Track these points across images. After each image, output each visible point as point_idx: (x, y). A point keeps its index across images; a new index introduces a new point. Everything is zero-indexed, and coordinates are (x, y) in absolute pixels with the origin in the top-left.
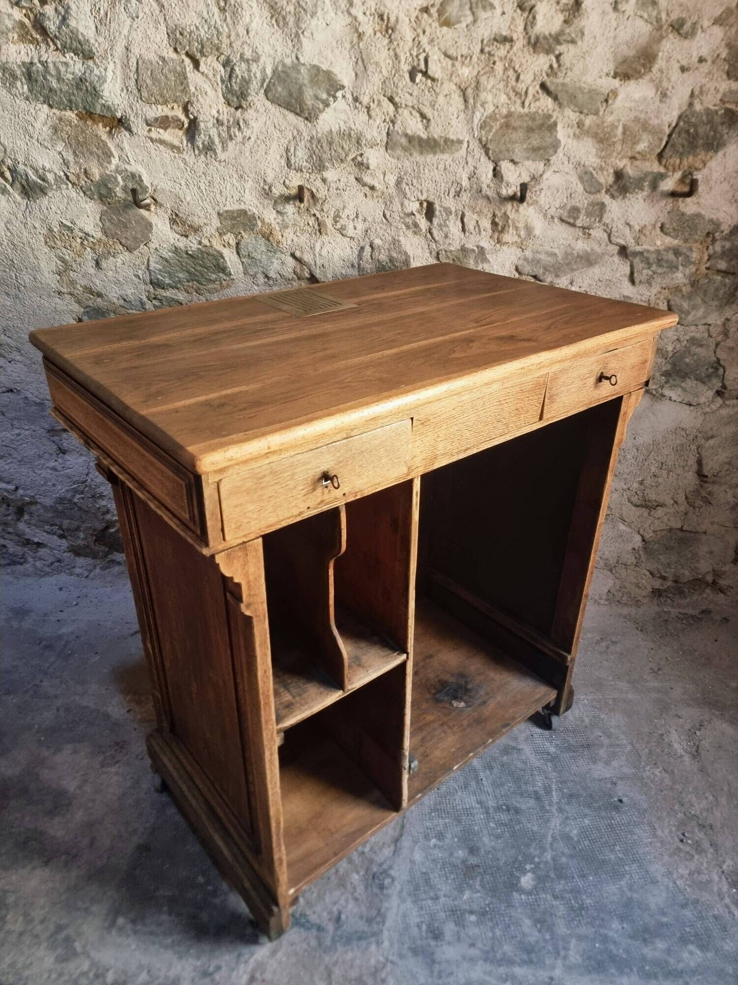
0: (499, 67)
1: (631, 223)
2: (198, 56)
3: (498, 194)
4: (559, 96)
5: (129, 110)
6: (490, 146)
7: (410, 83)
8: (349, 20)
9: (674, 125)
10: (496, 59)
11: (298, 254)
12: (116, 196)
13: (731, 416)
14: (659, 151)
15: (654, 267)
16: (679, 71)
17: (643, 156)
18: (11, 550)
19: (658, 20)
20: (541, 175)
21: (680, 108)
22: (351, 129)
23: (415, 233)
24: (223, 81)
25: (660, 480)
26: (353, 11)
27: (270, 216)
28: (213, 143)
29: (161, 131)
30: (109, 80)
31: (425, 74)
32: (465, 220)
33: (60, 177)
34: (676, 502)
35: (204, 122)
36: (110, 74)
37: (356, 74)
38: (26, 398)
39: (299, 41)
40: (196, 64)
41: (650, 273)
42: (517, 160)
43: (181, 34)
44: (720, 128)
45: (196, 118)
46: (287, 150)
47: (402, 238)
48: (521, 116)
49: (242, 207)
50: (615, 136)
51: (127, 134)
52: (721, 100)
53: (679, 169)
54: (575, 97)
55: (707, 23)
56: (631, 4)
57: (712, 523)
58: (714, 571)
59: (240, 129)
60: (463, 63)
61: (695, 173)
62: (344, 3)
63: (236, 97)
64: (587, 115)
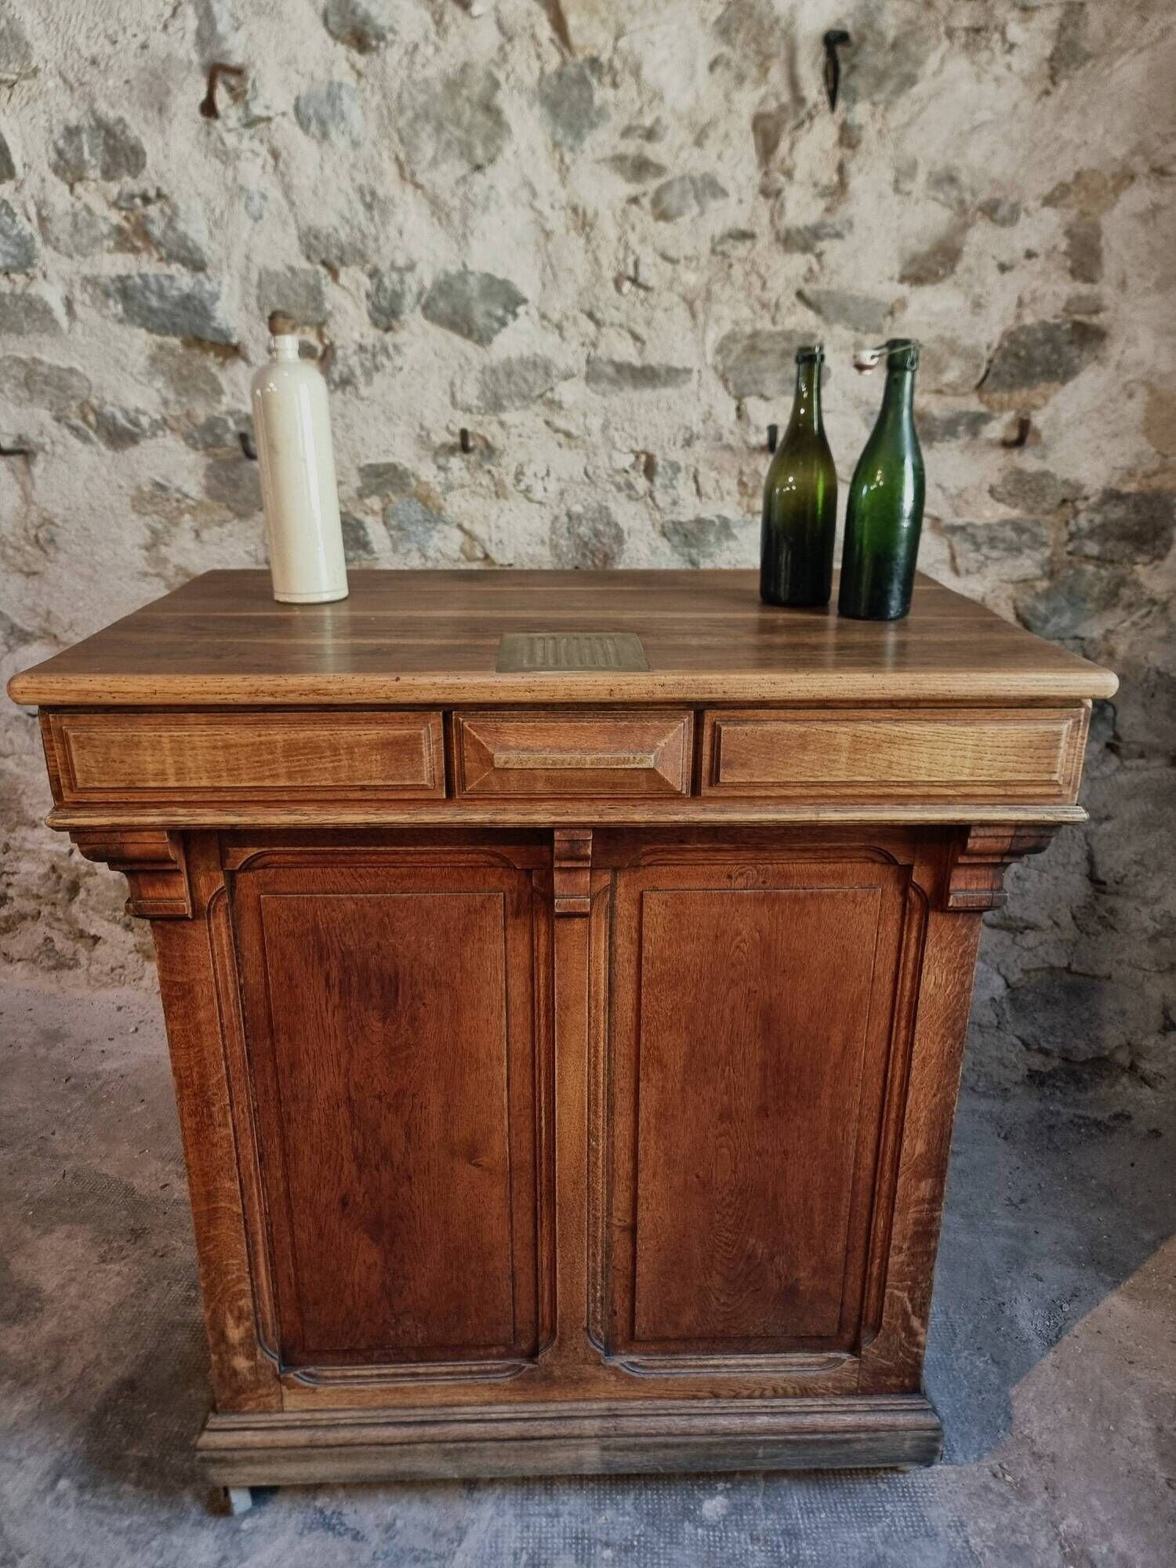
0: (738, 271)
1: (945, 485)
2: (337, 264)
3: (746, 442)
4: (824, 307)
5: (247, 335)
6: (730, 376)
7: (615, 294)
8: (531, 215)
9: (995, 345)
10: (734, 261)
11: (466, 525)
12: (225, 445)
13: (1135, 786)
14: (975, 382)
15: (985, 550)
16: (997, 272)
17: (954, 389)
18: (58, 946)
19: (961, 202)
21: (1003, 319)
22: (535, 355)
23: (630, 497)
24: (368, 296)
25: (1028, 885)
26: (537, 204)
27: (427, 472)
28: (352, 373)
30: (223, 297)
31: (634, 281)
32: (701, 479)
33: (156, 421)
34: (1056, 923)
35: (342, 347)
36: (225, 290)
37: (544, 285)
39: (467, 243)
40: (335, 274)
41: (982, 558)
42: (768, 393)
43: (316, 237)
44: (1066, 349)
45: (332, 344)
46: (452, 384)
47: (612, 505)
48: (771, 336)
49: (391, 459)
51: (242, 364)
52: (1065, 310)
53: (1010, 408)
54: (846, 310)
55: (1032, 204)
56: (918, 184)
57: (1120, 962)
58: (1129, 1044)
59: (389, 357)
60: (687, 267)
61: (1033, 413)
62: (524, 194)
63: (386, 315)
64: (866, 333)
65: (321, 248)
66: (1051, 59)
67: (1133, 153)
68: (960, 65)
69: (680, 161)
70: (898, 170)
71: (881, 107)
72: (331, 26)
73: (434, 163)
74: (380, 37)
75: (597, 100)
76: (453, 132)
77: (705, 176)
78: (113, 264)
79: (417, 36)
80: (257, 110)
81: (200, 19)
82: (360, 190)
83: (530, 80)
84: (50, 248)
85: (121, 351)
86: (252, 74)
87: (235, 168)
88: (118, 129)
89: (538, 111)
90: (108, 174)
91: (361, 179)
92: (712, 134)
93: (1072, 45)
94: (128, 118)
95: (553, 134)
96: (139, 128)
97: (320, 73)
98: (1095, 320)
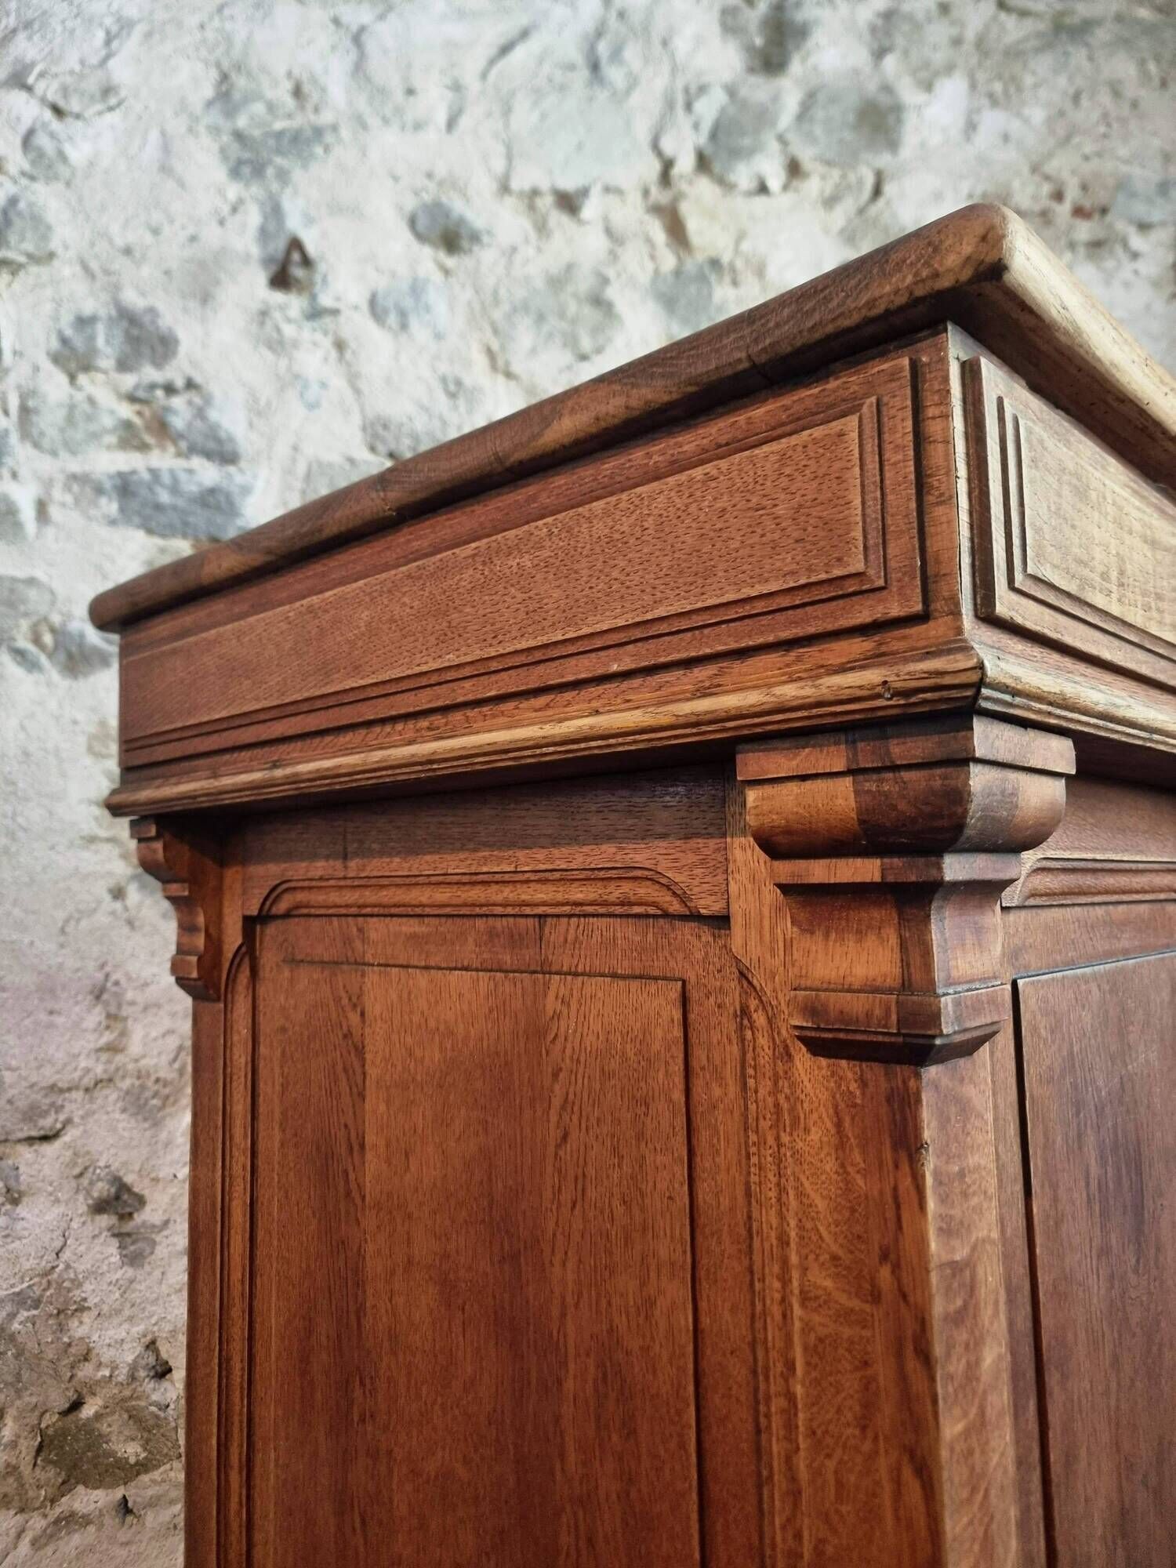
65: (389, 436)
72: (419, 228)
73: (533, 351)
74: (476, 239)
75: (716, 299)
76: (553, 322)
78: (109, 461)
79: (517, 240)
80: (326, 300)
81: (266, 215)
82: (444, 380)
83: (644, 277)
84: (28, 445)
86: (324, 266)
87: (291, 358)
88: (147, 319)
89: (652, 305)
90: (123, 366)
91: (444, 368)
94: (161, 306)
95: (667, 330)
96: (173, 316)
97: (403, 272)
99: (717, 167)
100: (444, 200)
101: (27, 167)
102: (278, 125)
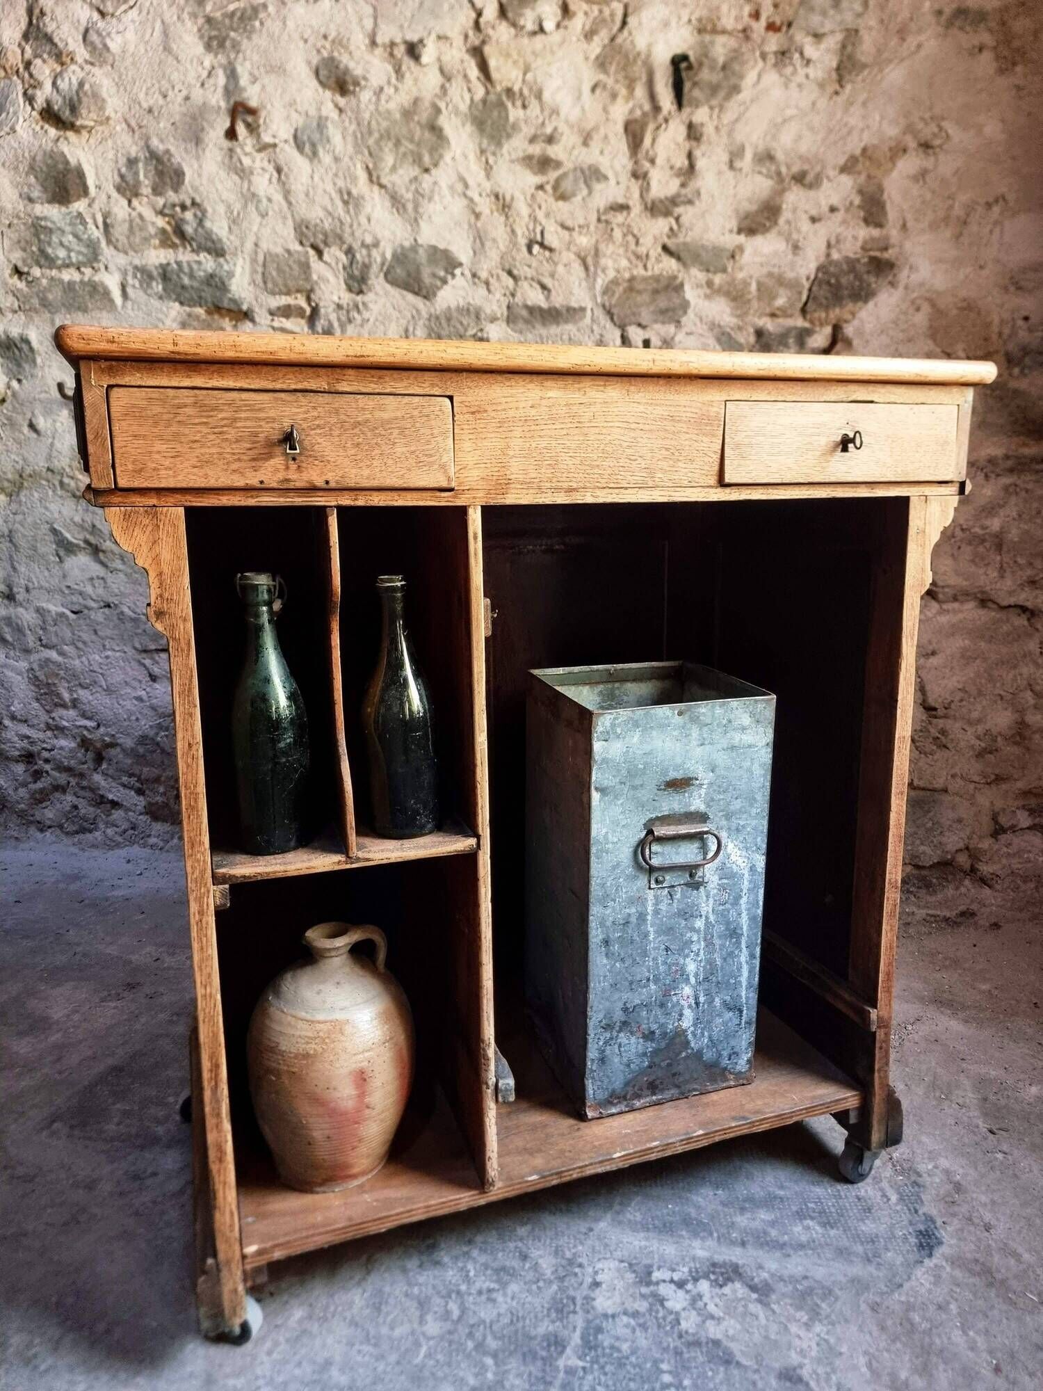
0: (618, 234)
2: (322, 246)
4: (682, 255)
5: (254, 303)
6: (615, 311)
7: (527, 256)
8: (465, 202)
9: (812, 277)
10: (615, 226)
13: (953, 626)
14: (800, 305)
16: (809, 223)
17: (784, 311)
18: (83, 812)
19: (779, 174)
20: (673, 338)
21: (817, 258)
22: (469, 304)
24: (344, 268)
26: (469, 193)
28: (331, 325)
29: (283, 320)
30: (237, 275)
31: (542, 245)
35: (326, 308)
36: (238, 271)
37: (475, 252)
38: (122, 613)
39: (418, 225)
40: (320, 253)
42: (644, 323)
43: (307, 227)
44: (865, 277)
45: (317, 306)
48: (645, 279)
50: (749, 293)
51: (251, 324)
52: (863, 248)
53: (827, 324)
54: (698, 256)
55: (832, 173)
56: (747, 162)
57: (953, 776)
58: (967, 848)
59: (359, 312)
60: (580, 233)
61: (845, 325)
62: (459, 187)
63: (357, 282)
64: (715, 273)
65: (310, 234)
66: (838, 69)
67: (904, 133)
68: (772, 77)
69: (573, 158)
70: (731, 153)
71: (717, 110)
72: (321, 78)
73: (394, 169)
74: (357, 84)
75: (511, 119)
76: (407, 146)
77: (590, 167)
78: (156, 256)
79: (383, 82)
80: (267, 139)
81: (228, 78)
82: (340, 192)
83: (464, 107)
84: (112, 248)
85: (160, 320)
86: (263, 114)
87: (250, 182)
88: (165, 158)
89: (469, 128)
90: (157, 191)
91: (341, 183)
92: (595, 137)
93: (850, 57)
94: (173, 149)
95: (480, 144)
96: (180, 156)
97: (313, 112)
98: (886, 255)
99: (510, 15)
100: (336, 54)
101: (87, 57)
102: (231, 7)
